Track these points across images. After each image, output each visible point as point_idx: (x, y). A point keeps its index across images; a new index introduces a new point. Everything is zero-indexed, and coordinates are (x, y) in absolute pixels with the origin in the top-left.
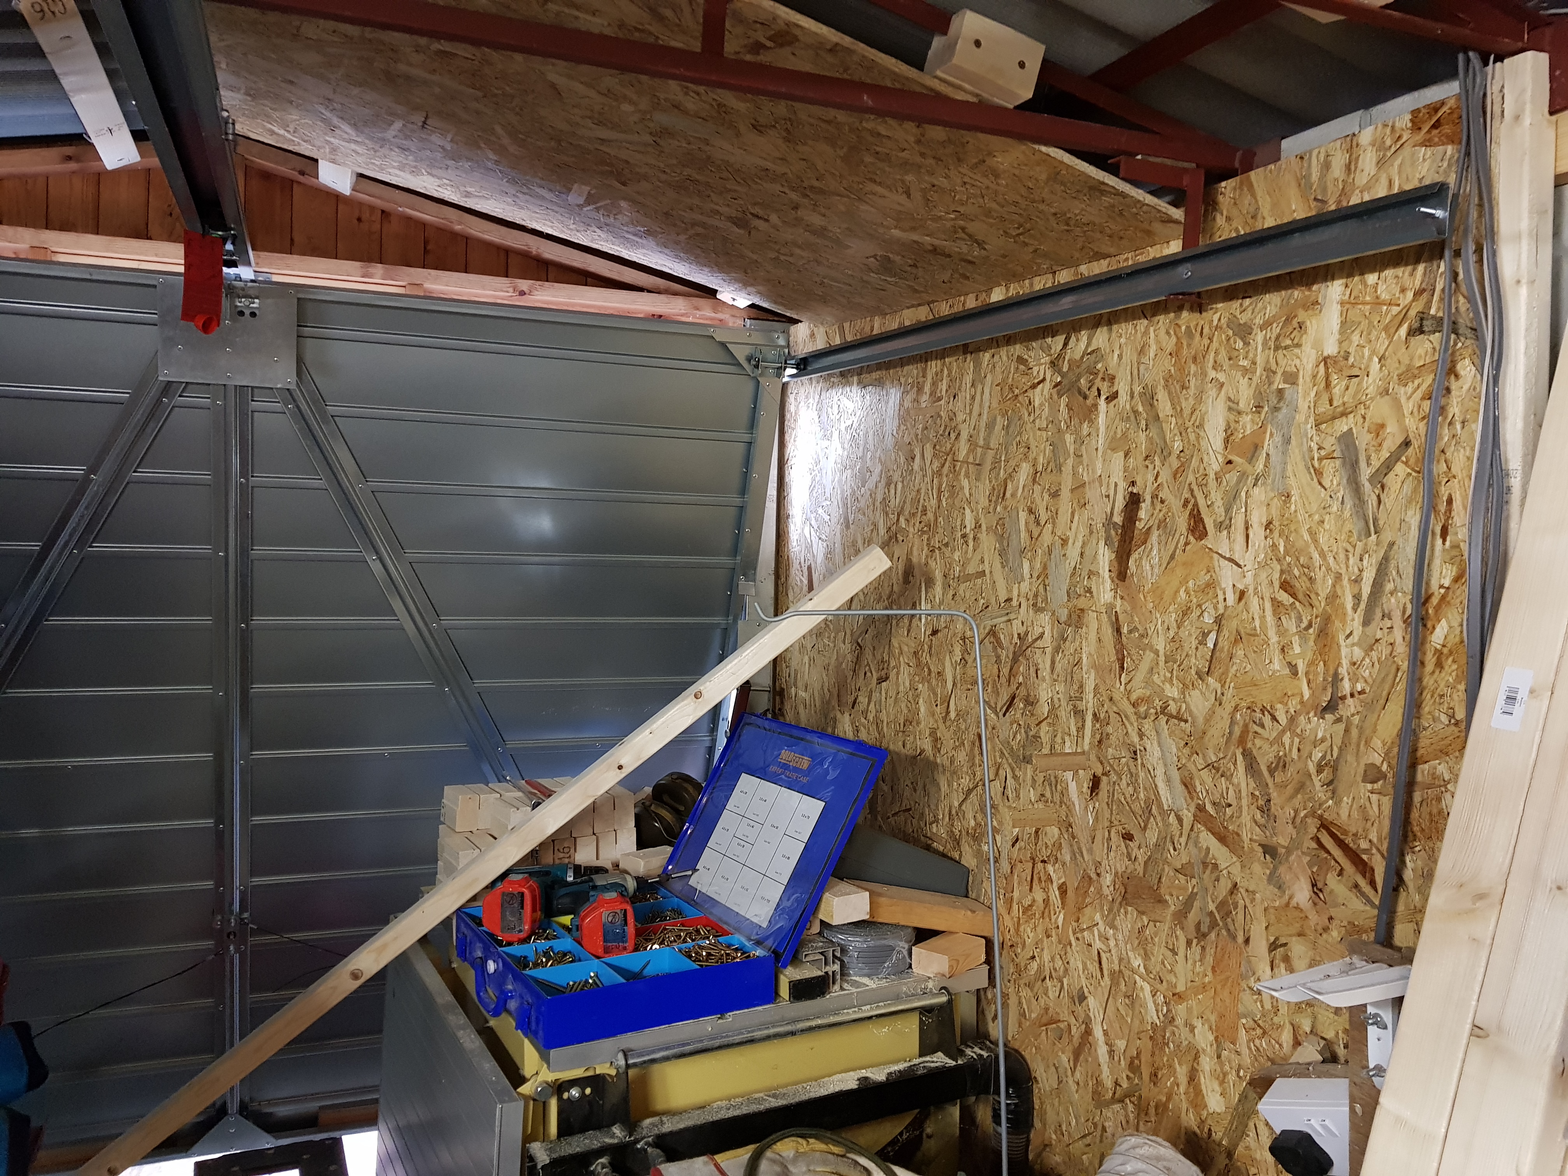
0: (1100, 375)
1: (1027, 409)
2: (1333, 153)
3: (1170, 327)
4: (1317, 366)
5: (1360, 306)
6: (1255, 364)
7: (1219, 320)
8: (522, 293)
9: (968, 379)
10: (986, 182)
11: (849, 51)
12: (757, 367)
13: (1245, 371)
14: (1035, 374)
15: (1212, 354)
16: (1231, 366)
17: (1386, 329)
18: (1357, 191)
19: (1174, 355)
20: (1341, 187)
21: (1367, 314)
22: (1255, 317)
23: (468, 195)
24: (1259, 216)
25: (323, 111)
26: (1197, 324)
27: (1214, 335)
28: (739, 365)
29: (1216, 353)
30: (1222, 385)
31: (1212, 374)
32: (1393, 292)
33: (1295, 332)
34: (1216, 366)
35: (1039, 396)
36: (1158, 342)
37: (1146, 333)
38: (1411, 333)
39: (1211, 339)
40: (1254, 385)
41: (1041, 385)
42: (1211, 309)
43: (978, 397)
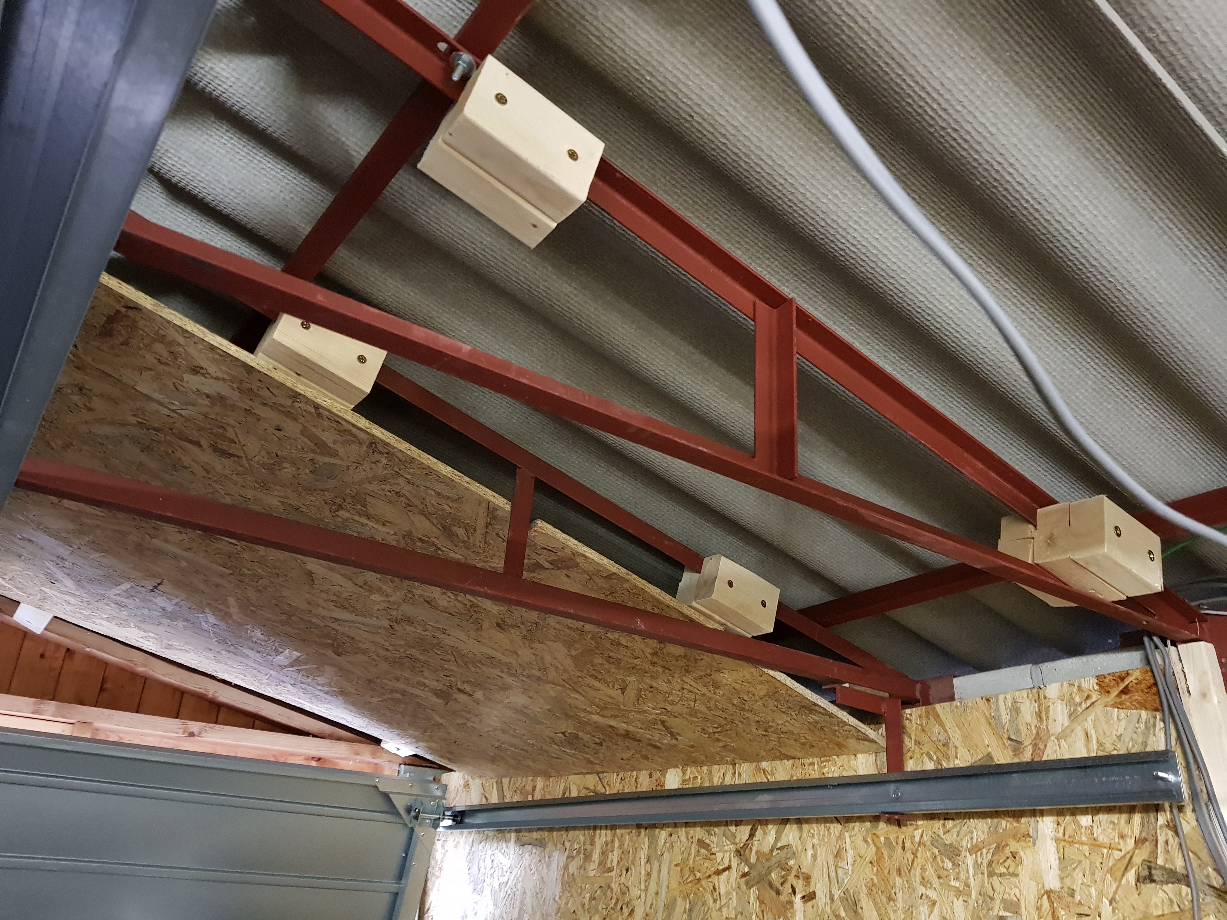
0: (793, 873)
1: (712, 895)
2: (1020, 700)
3: (867, 835)
4: (1040, 898)
5: (1077, 846)
6: (969, 886)
7: (922, 836)
8: (192, 735)
9: (643, 855)
10: (704, 690)
11: (622, 580)
12: (416, 818)
13: (959, 893)
14: (719, 860)
15: (918, 871)
16: (941, 884)
17: (1111, 871)
18: (1053, 738)
19: (875, 864)
20: (1034, 732)
21: (1087, 854)
22: (962, 840)
23: (169, 647)
24: (951, 745)
25: (51, 567)
26: (897, 837)
27: (917, 850)
28: (397, 814)
29: (923, 869)
30: (934, 903)
31: (921, 890)
32: (1111, 837)
33: (1009, 861)
34: (924, 882)
35: (724, 882)
36: (855, 848)
37: (840, 837)
38: (1139, 879)
39: (915, 855)
40: (970, 908)
41: (727, 872)
42: (911, 825)
43: (654, 875)
